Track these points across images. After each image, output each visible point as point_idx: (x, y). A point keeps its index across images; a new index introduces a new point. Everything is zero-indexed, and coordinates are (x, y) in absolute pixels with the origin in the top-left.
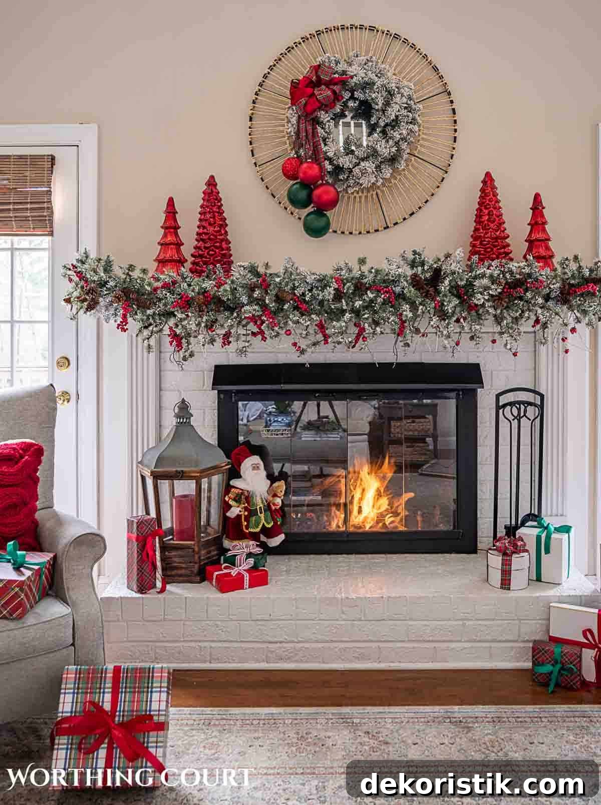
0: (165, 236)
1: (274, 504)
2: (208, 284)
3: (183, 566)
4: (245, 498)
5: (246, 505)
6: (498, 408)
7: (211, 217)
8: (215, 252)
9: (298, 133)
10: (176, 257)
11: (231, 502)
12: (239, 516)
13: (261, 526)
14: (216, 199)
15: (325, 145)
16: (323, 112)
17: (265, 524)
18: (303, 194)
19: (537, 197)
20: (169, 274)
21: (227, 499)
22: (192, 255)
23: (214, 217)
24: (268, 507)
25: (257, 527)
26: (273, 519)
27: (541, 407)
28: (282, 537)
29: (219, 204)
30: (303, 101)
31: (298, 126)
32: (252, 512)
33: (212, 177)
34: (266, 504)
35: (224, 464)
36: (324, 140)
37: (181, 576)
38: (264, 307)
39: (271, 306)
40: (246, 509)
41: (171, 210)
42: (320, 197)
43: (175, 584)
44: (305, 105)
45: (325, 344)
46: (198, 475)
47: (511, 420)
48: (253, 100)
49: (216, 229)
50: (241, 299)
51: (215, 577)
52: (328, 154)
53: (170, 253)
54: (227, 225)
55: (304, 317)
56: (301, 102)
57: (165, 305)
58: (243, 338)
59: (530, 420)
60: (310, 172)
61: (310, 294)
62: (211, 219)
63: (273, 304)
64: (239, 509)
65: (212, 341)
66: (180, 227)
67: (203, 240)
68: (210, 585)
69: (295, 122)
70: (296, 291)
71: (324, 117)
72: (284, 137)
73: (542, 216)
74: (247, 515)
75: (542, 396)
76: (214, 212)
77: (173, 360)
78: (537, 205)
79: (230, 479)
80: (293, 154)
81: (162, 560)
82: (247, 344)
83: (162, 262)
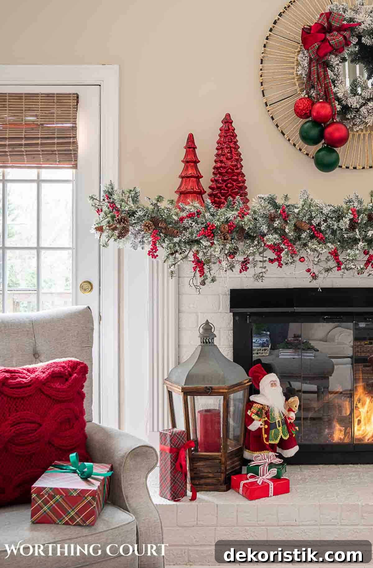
0: (186, 169)
1: (289, 418)
2: (231, 215)
3: (211, 475)
5: (266, 419)
7: (228, 153)
8: (233, 184)
9: (309, 75)
10: (196, 189)
11: (254, 417)
12: (260, 429)
13: (279, 439)
14: (233, 136)
15: (335, 86)
16: (334, 56)
17: (283, 436)
18: (314, 132)
20: (193, 205)
21: (249, 413)
22: (210, 188)
23: (231, 153)
24: (285, 421)
25: (276, 439)
26: (289, 432)
28: (296, 449)
29: (235, 140)
30: (316, 45)
31: (310, 69)
32: (270, 426)
33: (228, 115)
34: (283, 418)
35: (247, 381)
36: (333, 82)
37: (207, 484)
38: (283, 236)
39: (290, 235)
40: (266, 422)
41: (191, 146)
42: (331, 134)
43: (202, 492)
44: (318, 49)
45: (338, 270)
46: (226, 391)
48: (265, 44)
49: (233, 163)
50: (262, 228)
51: (241, 486)
52: (338, 94)
53: (190, 186)
54: (242, 160)
55: (321, 245)
56: (314, 47)
57: (192, 234)
58: (260, 264)
60: (323, 112)
61: (325, 224)
62: (228, 154)
63: (292, 233)
64: (261, 422)
65: (232, 267)
66: (200, 161)
67: (220, 174)
68: (237, 493)
69: (306, 65)
70: (312, 221)
71: (334, 60)
72: (294, 78)
74: (267, 428)
76: (231, 147)
77: (192, 285)
80: (303, 95)
81: (192, 470)
82: (264, 270)
83: (183, 194)
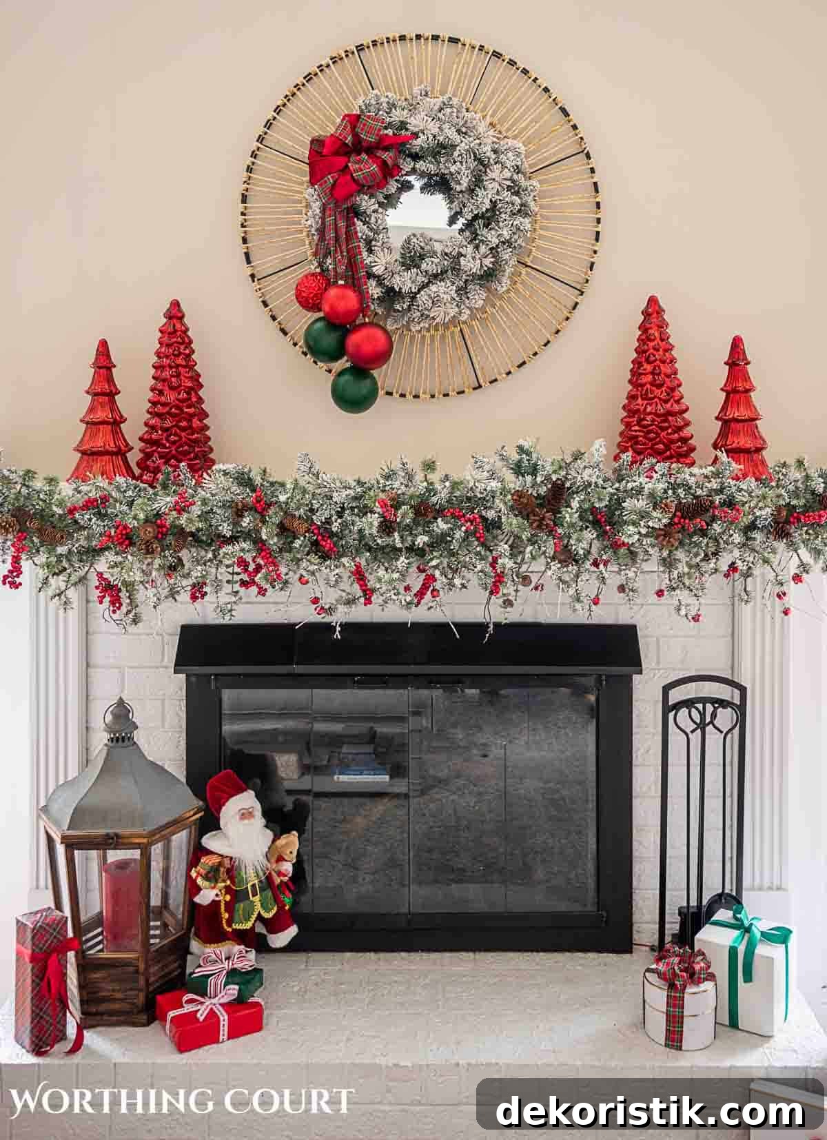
0: (91, 410)
1: (280, 874)
2: (165, 502)
3: (119, 995)
4: (228, 870)
5: (228, 882)
6: (668, 708)
7: (172, 376)
8: (181, 438)
9: (322, 232)
10: (112, 447)
11: (200, 881)
12: (215, 904)
13: (254, 917)
14: (183, 343)
15: (370, 251)
16: (366, 198)
17: (262, 912)
18: (329, 340)
19: (737, 344)
20: (96, 485)
21: (194, 874)
22: (141, 439)
23: (178, 375)
24: (268, 882)
25: (247, 920)
26: (277, 900)
27: (741, 709)
28: (293, 931)
29: (187, 351)
30: (330, 179)
31: (323, 218)
32: (237, 895)
33: (176, 304)
34: (263, 878)
35: (192, 813)
36: (369, 242)
37: (111, 1013)
38: (260, 545)
39: (272, 543)
40: (228, 890)
41: (104, 361)
42: (358, 347)
43: (99, 1029)
44: (333, 186)
45: (365, 604)
46: (145, 841)
47: (688, 731)
48: (248, 166)
49: (181, 396)
50: (220, 528)
51: (169, 1019)
52: (374, 269)
53: (103, 440)
54: (201, 386)
55: (328, 563)
56: (326, 182)
57: (88, 538)
58: (227, 588)
59: (721, 732)
60: (342, 306)
61: (339, 521)
62: (173, 379)
63: (275, 539)
64: (215, 891)
65: (173, 594)
66: (119, 392)
67: (158, 415)
68: (162, 1032)
69: (318, 211)
70: (314, 517)
71: (366, 203)
72: (301, 232)
73: (746, 378)
74: (231, 900)
75: (743, 690)
76: (178, 366)
77: (109, 619)
78: (737, 358)
79: (201, 835)
80: (313, 267)
81: (81, 987)
82: (234, 599)
83: (89, 455)
